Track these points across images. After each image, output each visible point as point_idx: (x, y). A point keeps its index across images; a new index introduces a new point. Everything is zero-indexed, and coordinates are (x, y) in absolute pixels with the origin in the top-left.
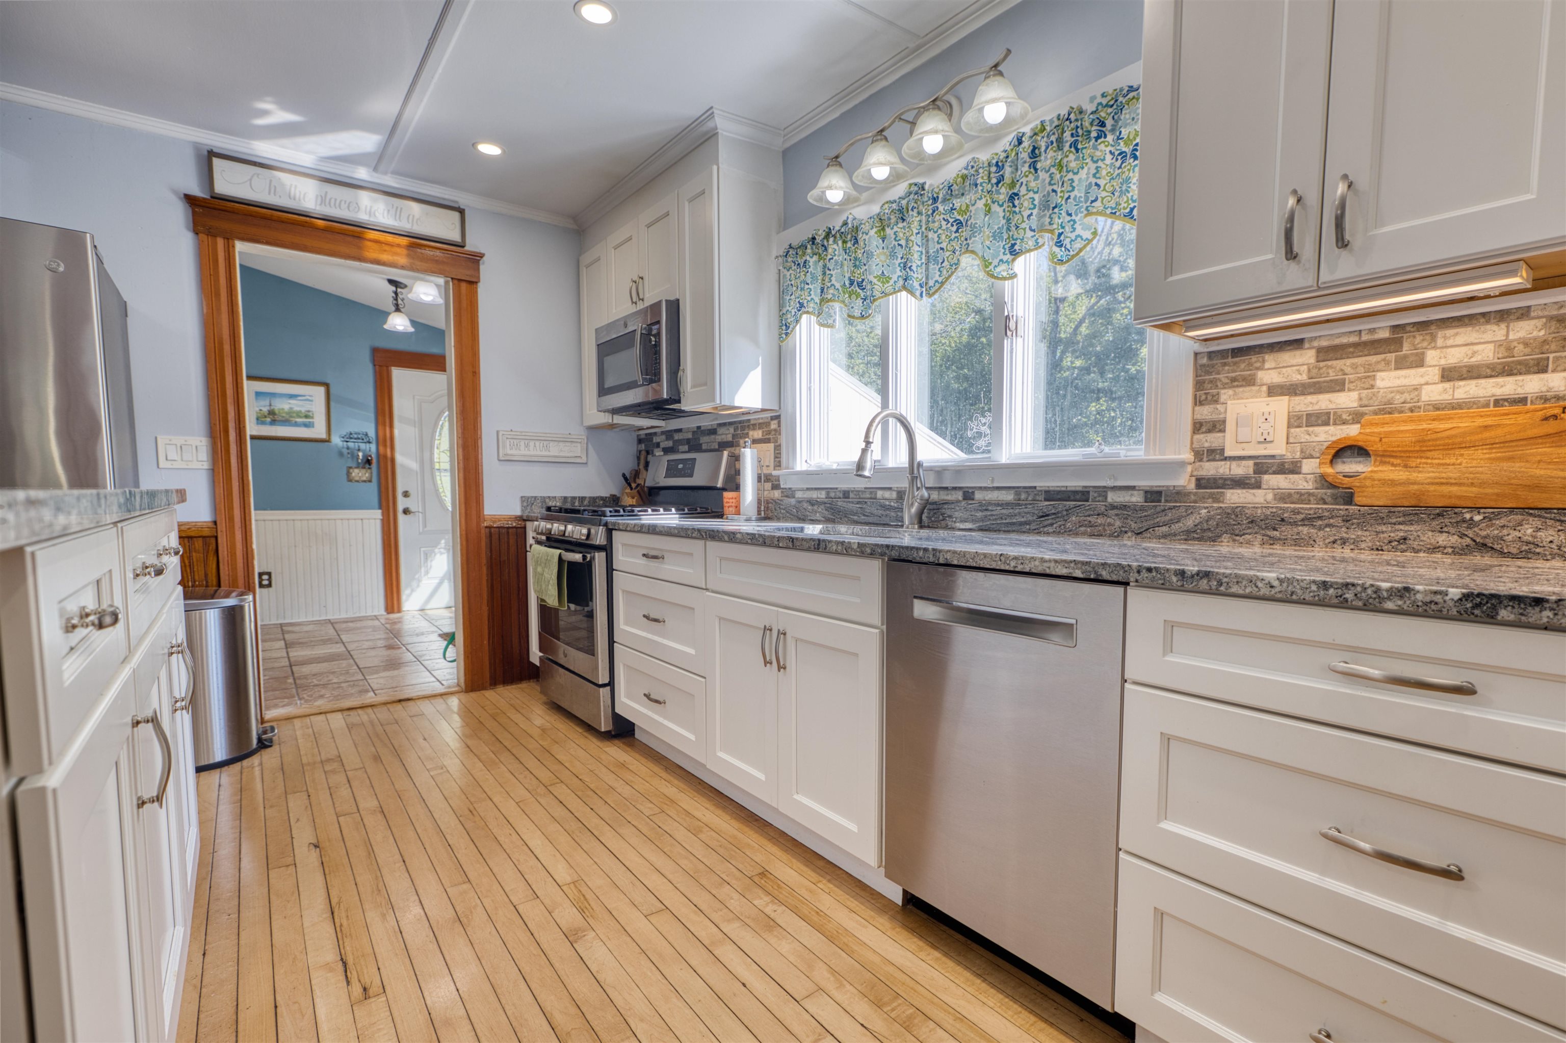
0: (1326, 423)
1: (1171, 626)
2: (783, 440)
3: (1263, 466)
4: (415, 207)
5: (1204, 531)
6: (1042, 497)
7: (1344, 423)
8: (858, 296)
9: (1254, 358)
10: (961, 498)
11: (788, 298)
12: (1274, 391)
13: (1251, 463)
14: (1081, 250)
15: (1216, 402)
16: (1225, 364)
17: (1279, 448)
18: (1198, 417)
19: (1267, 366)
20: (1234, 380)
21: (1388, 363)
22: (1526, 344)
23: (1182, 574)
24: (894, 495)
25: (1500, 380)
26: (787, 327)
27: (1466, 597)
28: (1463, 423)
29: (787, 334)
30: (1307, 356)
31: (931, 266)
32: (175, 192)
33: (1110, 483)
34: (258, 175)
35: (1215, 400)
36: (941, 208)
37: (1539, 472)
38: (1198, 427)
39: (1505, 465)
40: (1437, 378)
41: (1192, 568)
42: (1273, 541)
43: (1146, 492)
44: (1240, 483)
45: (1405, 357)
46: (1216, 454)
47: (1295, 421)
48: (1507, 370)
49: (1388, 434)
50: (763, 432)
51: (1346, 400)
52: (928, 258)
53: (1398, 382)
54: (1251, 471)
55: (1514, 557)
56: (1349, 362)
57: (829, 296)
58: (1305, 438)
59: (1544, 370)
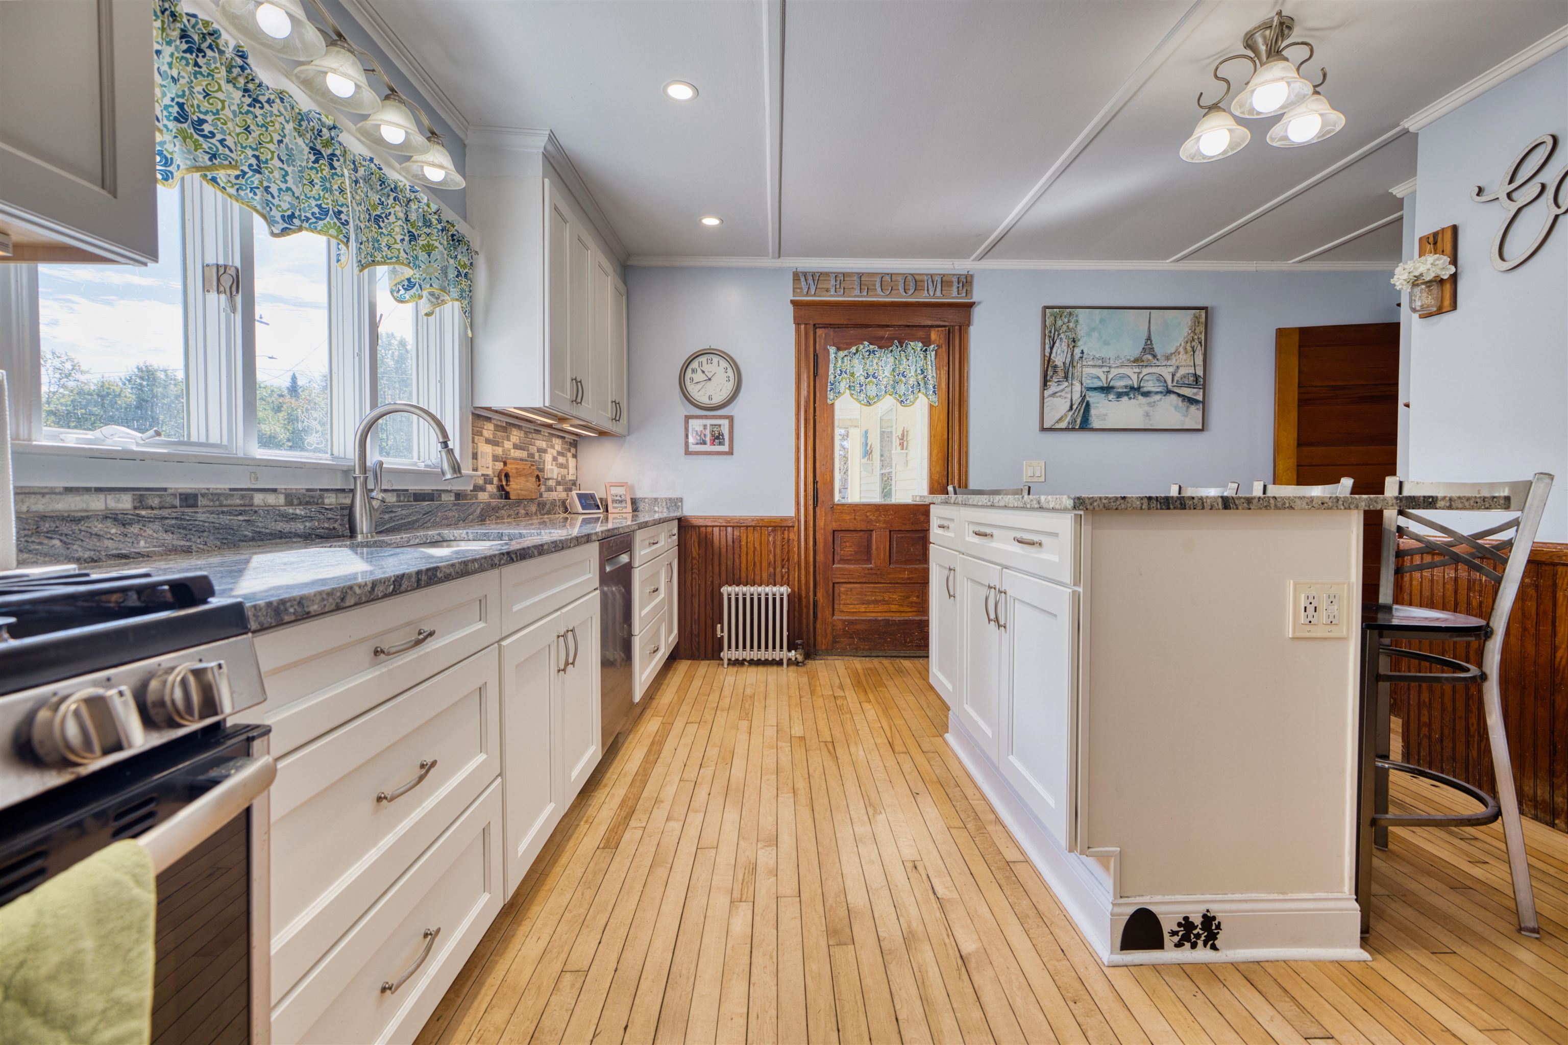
0: (497, 461)
3: (486, 480)
7: (500, 461)
12: (486, 441)
13: (483, 478)
17: (490, 471)
19: (485, 428)
20: (478, 432)
39: (527, 483)
43: (455, 494)
44: (481, 489)
47: (492, 458)
53: (508, 446)
54: (483, 482)
58: (494, 467)
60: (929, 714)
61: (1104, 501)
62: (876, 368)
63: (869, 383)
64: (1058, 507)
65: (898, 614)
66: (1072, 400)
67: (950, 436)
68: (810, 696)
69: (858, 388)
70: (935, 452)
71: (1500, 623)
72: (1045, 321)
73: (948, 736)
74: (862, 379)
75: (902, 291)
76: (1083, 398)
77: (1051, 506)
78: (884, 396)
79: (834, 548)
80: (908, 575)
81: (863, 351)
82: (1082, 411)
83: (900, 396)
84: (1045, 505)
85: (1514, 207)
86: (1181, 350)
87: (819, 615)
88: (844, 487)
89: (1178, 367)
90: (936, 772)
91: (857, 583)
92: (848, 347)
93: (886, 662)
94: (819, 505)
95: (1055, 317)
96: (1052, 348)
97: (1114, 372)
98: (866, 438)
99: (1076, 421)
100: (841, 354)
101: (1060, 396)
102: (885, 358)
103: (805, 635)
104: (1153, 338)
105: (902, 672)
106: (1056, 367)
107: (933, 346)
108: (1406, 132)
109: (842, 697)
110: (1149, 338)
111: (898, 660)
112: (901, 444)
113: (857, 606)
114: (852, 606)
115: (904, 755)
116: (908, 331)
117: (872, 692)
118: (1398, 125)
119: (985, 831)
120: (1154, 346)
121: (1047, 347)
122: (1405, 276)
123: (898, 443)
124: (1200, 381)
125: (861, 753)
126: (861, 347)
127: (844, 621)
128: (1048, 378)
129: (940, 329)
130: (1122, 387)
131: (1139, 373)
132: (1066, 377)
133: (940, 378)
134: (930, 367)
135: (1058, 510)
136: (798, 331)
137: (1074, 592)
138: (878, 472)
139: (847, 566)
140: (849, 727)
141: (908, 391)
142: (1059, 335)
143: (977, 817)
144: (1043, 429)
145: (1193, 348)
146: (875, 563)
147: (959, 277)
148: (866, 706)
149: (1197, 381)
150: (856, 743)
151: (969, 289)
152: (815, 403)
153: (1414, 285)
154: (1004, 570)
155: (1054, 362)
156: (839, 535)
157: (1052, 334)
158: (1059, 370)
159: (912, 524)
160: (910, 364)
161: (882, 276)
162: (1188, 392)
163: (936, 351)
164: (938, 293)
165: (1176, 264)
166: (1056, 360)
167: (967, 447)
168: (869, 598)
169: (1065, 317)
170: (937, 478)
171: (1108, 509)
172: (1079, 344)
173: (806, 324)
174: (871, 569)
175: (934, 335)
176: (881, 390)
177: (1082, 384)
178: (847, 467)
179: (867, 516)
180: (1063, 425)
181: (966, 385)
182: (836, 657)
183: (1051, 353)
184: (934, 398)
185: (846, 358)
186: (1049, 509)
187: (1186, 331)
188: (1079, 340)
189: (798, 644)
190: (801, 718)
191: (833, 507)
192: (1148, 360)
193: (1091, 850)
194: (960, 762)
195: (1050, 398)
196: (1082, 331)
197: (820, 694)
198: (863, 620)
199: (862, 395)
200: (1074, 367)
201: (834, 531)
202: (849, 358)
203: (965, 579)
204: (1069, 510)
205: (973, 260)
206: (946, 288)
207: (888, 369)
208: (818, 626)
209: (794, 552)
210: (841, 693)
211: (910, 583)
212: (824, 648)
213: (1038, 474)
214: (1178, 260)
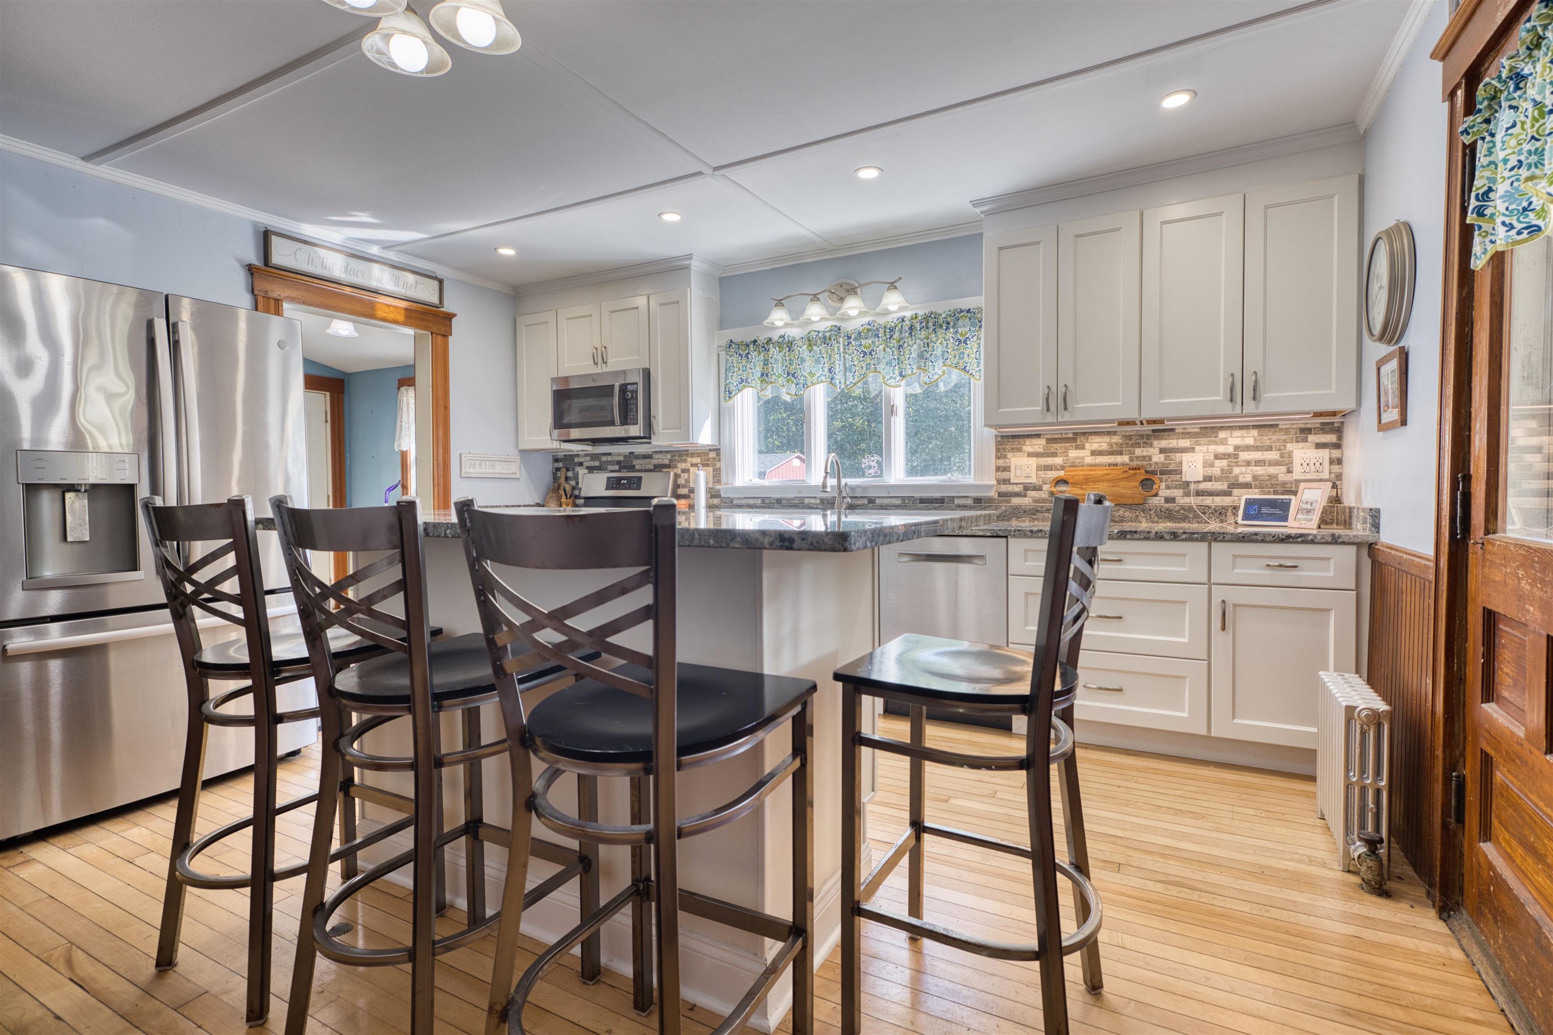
0: (1051, 470)
1: (1026, 551)
2: (723, 465)
3: (1027, 487)
4: (411, 277)
5: (1004, 516)
6: (918, 502)
7: (1058, 470)
8: (793, 382)
9: (1021, 440)
10: (866, 503)
11: (731, 374)
12: (1030, 455)
13: (1022, 486)
14: (937, 379)
15: (1006, 458)
16: (1009, 442)
17: (1033, 480)
18: (998, 464)
19: (1027, 444)
20: (1013, 449)
21: (1072, 447)
22: (1116, 444)
23: (1031, 531)
24: (818, 501)
25: (1109, 457)
26: (730, 393)
27: (1119, 532)
28: (1099, 472)
29: (730, 397)
30: (1042, 441)
31: (847, 373)
32: (240, 261)
33: (957, 495)
34: (301, 249)
35: (1005, 457)
36: (853, 343)
37: (1124, 491)
38: (998, 469)
39: (1113, 488)
40: (1089, 454)
41: (1035, 529)
42: (1034, 520)
43: (974, 499)
44: (1017, 495)
45: (1078, 445)
46: (1007, 481)
47: (1039, 468)
48: (1111, 453)
49: (1075, 475)
50: (702, 459)
51: (1058, 461)
52: (846, 369)
53: (1077, 455)
54: (1022, 489)
55: (1118, 522)
56: (1059, 445)
57: (773, 380)
58: (1043, 476)
59: (1122, 454)
94: (1471, 535)
114: (1508, 836)
127: (1491, 866)
168: (1527, 831)
174: (1521, 743)
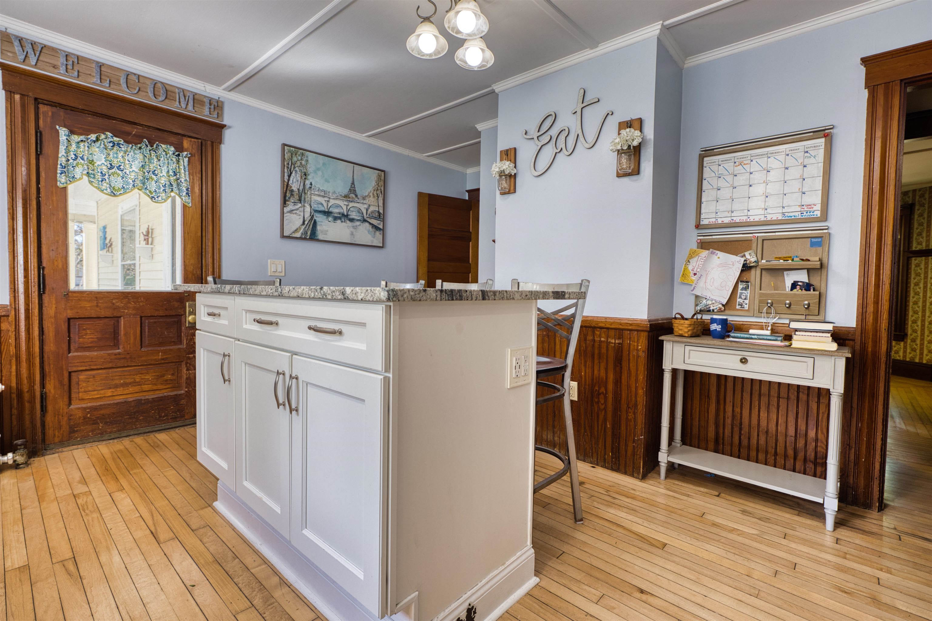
60: (194, 485)
61: (412, 293)
62: (122, 160)
63: (113, 174)
64: (368, 298)
65: (152, 393)
66: (304, 217)
67: (204, 234)
68: (37, 504)
69: (99, 176)
70: (189, 246)
71: (570, 361)
72: (284, 155)
73: (219, 505)
74: (105, 169)
75: (151, 95)
76: (312, 217)
77: (360, 298)
78: (132, 190)
79: (69, 336)
80: (161, 355)
81: (105, 141)
82: (311, 226)
83: (150, 192)
84: (351, 297)
85: (540, 144)
86: (371, 194)
87: (50, 408)
88: (79, 276)
89: (369, 205)
90: (211, 549)
91: (101, 369)
92: (87, 132)
93: (139, 440)
94: (47, 292)
95: (292, 154)
96: (289, 176)
97: (332, 202)
98: (105, 233)
99: (307, 233)
100: (76, 138)
101: (296, 213)
102: (132, 153)
103: (28, 432)
104: (355, 183)
105: (158, 446)
106: (292, 191)
107: (186, 153)
108: (493, 92)
109: (84, 494)
110: (353, 183)
111: (152, 435)
112: (147, 240)
113: (102, 392)
114: (95, 392)
115: (171, 542)
116: (159, 134)
117: (125, 477)
118: (490, 86)
119: (273, 600)
120: (356, 189)
121: (286, 175)
122: (497, 170)
123: (143, 239)
124: (381, 216)
125: (116, 558)
126: (103, 136)
127: (85, 409)
128: (287, 198)
129: (193, 140)
130: (337, 213)
131: (347, 205)
132: (300, 200)
133: (193, 182)
134: (183, 171)
135: (369, 301)
136: (9, 99)
137: (385, 378)
138: (119, 263)
139: (87, 354)
140: (97, 530)
141: (160, 188)
142: (294, 168)
143: (262, 587)
144: (283, 237)
145: (377, 194)
146: (124, 347)
147: (211, 101)
148: (119, 496)
149: (379, 216)
150: (108, 548)
151: (220, 112)
152: (38, 182)
153: (500, 176)
154: (294, 356)
155: (291, 187)
156: (75, 325)
157: (290, 166)
158: (295, 193)
159: (166, 310)
160: (162, 165)
161: (128, 75)
162: (375, 222)
163: (189, 158)
164: (190, 107)
165: (367, 138)
166: (293, 186)
167: (220, 244)
168: (117, 382)
169: (299, 155)
170: (191, 270)
171: (414, 300)
172: (309, 177)
173: (22, 96)
174: (119, 354)
175: (186, 143)
176: (128, 184)
177: (311, 207)
178: (82, 258)
179: (113, 304)
180: (298, 235)
181: (218, 193)
182: (74, 447)
183: (289, 180)
184: (188, 200)
185: (82, 144)
186: (358, 300)
187: (374, 183)
188: (309, 175)
189: (17, 445)
190: (22, 539)
191: (68, 295)
192: (353, 198)
193: (399, 606)
194: (234, 529)
195: (288, 214)
196: (311, 168)
197: (53, 497)
198: (108, 404)
199: (105, 184)
200: (305, 193)
201: (69, 319)
202: (86, 144)
203: (243, 364)
204: (383, 301)
205: (224, 90)
206: (199, 106)
207: (136, 166)
208: (49, 418)
209: (9, 345)
210: (84, 489)
211: (164, 363)
212: (57, 440)
213: (279, 270)
214: (369, 136)
